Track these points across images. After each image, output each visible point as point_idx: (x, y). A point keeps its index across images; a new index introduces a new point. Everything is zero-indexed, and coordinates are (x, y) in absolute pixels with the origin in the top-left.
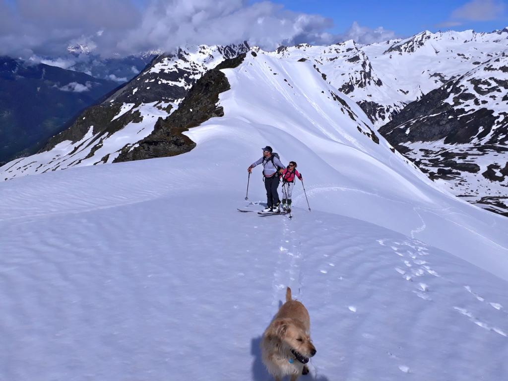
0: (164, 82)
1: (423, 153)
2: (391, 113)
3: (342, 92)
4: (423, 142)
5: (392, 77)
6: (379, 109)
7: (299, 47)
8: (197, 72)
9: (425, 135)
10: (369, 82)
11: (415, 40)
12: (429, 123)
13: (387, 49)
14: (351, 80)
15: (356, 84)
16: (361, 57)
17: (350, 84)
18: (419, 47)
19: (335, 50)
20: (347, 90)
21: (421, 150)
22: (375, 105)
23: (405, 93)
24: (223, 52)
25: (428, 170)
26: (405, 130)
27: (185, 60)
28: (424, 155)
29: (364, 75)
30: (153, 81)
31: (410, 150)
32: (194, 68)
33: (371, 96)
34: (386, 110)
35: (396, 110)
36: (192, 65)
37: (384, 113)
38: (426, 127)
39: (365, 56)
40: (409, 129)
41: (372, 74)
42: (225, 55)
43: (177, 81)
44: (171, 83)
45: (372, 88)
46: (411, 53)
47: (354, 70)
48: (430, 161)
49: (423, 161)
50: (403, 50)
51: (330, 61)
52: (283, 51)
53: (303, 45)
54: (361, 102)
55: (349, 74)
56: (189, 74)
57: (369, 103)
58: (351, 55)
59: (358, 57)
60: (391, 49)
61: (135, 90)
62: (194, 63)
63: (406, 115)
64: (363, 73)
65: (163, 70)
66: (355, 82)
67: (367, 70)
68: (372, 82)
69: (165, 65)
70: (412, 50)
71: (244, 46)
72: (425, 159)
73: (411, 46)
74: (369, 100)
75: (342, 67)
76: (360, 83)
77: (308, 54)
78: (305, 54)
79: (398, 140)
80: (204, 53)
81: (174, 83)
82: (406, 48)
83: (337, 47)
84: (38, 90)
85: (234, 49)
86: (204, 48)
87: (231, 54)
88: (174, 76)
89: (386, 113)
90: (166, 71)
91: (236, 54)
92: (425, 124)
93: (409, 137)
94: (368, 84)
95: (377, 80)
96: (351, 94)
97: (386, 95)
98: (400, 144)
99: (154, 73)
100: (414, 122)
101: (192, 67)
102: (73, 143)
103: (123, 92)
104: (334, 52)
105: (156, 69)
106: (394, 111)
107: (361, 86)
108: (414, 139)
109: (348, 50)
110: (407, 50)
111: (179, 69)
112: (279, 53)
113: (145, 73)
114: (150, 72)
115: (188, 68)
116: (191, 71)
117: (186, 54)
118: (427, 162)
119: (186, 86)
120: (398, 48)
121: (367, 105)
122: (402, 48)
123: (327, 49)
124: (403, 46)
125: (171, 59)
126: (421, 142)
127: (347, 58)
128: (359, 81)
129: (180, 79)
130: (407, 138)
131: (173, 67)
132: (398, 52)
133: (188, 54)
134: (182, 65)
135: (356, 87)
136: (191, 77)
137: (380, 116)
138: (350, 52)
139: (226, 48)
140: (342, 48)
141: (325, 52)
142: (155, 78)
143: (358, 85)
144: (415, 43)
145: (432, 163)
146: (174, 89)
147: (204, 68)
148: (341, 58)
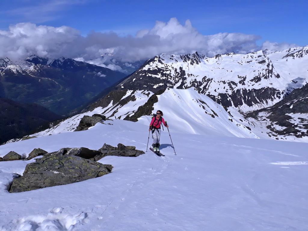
0: (150, 75)
1: (300, 120)
2: (285, 95)
3: (254, 82)
4: (301, 113)
5: (287, 72)
6: (276, 92)
7: (229, 54)
8: (168, 69)
9: (302, 110)
10: (271, 76)
11: (304, 50)
12: (305, 102)
13: (285, 55)
14: (259, 75)
15: (263, 77)
16: (267, 61)
17: (259, 77)
18: (306, 54)
19: (251, 56)
20: (256, 80)
21: (299, 118)
22: (274, 90)
23: (295, 83)
24: (183, 58)
25: (300, 131)
26: (290, 106)
27: (162, 63)
28: (300, 121)
29: (268, 72)
30: (144, 74)
31: (292, 118)
32: (166, 67)
33: (272, 84)
34: (282, 93)
35: (288, 93)
36: (166, 66)
37: (280, 95)
38: (304, 105)
39: (269, 60)
40: (292, 105)
41: (274, 71)
42: (184, 60)
43: (157, 75)
44: (153, 76)
45: (273, 79)
46: (301, 58)
47: (262, 68)
48: (303, 125)
49: (299, 125)
50: (296, 56)
51: (247, 63)
52: (219, 57)
53: (231, 54)
54: (265, 87)
55: (258, 71)
56: (163, 71)
57: (271, 89)
58: (260, 59)
59: (265, 61)
60: (287, 56)
61: (134, 80)
62: (166, 65)
63: (292, 97)
64: (267, 70)
65: (149, 69)
66: (262, 76)
67: (270, 68)
68: (273, 76)
69: (151, 66)
70: (302, 56)
71: (196, 55)
72: (301, 124)
73: (301, 53)
74: (270, 86)
75: (254, 67)
76: (265, 76)
77: (234, 59)
78: (232, 59)
79: (285, 112)
80: (172, 59)
81: (155, 76)
82: (297, 55)
83: (252, 54)
84: (84, 77)
85: (190, 57)
86: (173, 56)
87: (187, 59)
88: (155, 72)
89: (281, 95)
90: (151, 69)
91: (191, 59)
92: (302, 103)
93: (292, 110)
94: (271, 77)
95: (277, 74)
96: (259, 83)
97: (282, 84)
98: (286, 114)
99: (145, 70)
100: (296, 101)
101: (165, 67)
102: (103, 108)
103: (128, 80)
104: (250, 58)
105: (146, 68)
106: (287, 93)
107: (266, 78)
108: (296, 111)
109: (259, 56)
110: (298, 56)
111: (158, 68)
112: (216, 58)
113: (140, 70)
114: (143, 70)
115: (163, 68)
116: (165, 69)
117: (162, 60)
118: (302, 126)
119: (161, 77)
120: (292, 55)
121: (269, 90)
122: (295, 55)
123: (246, 56)
124: (296, 54)
125: (154, 63)
126: (300, 113)
127: (258, 61)
128: (264, 75)
129: (158, 74)
130: (291, 111)
131: (155, 67)
132: (292, 57)
133: (164, 60)
134: (160, 66)
135: (262, 79)
136: (164, 72)
137: (277, 96)
138: (260, 57)
139: (185, 56)
140: (255, 55)
141: (244, 58)
142: (145, 73)
143: (264, 78)
144: (304, 52)
145: (304, 127)
146: (155, 79)
147: (172, 68)
148: (254, 61)
